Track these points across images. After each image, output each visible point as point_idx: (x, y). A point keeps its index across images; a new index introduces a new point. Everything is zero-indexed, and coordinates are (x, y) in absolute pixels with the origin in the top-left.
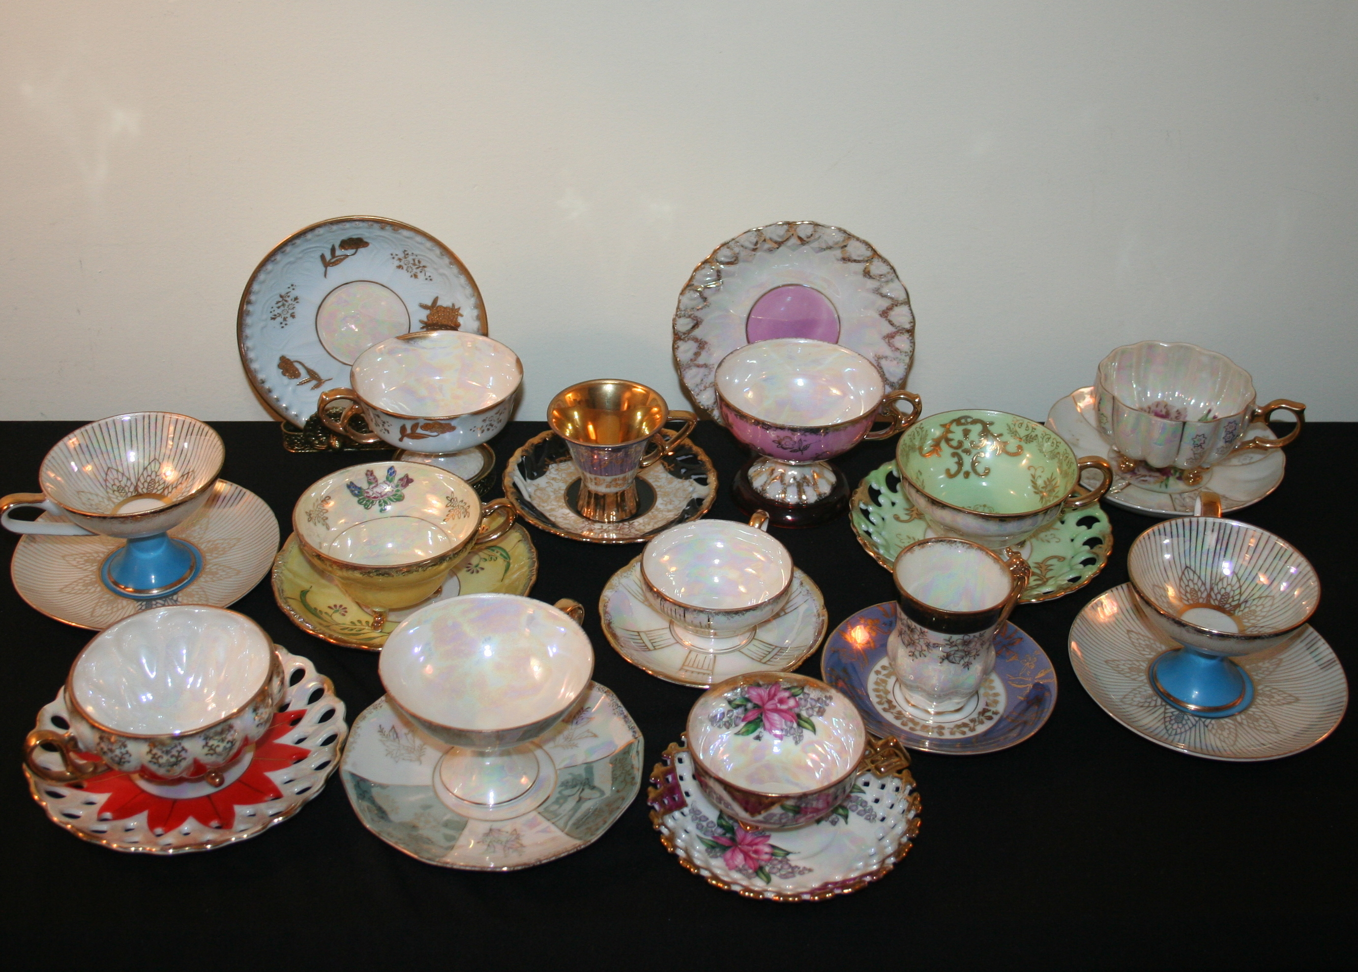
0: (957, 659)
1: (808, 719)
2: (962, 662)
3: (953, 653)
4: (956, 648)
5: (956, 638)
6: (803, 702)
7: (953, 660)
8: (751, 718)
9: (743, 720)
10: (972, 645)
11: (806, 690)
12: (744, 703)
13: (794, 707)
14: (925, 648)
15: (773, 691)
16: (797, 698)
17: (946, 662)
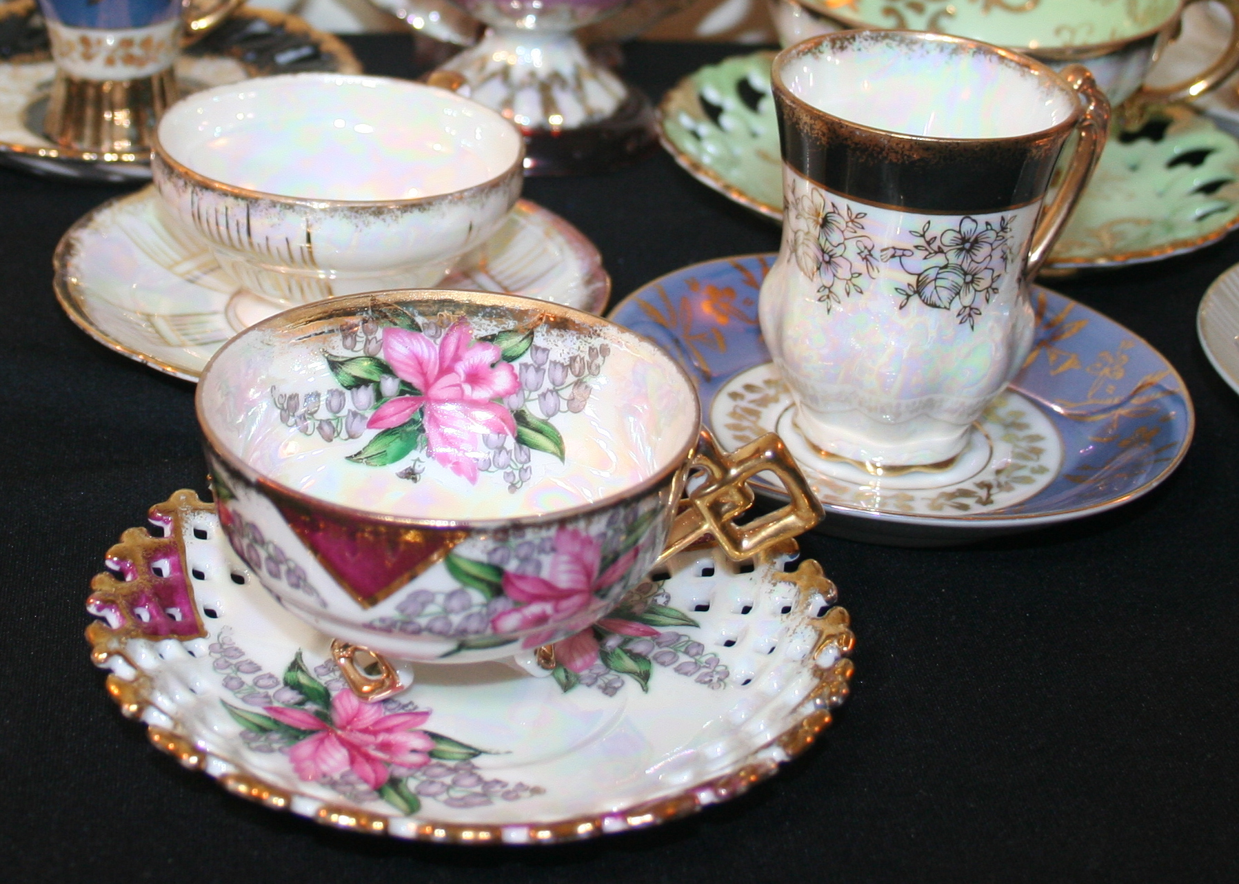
0: (945, 295)
1: (545, 422)
2: (957, 306)
3: (932, 273)
4: (939, 260)
5: (944, 225)
6: (531, 376)
7: (935, 299)
8: (394, 421)
9: (372, 423)
10: (982, 252)
11: (539, 340)
12: (375, 378)
13: (509, 393)
14: (860, 266)
15: (451, 348)
16: (516, 364)
17: (915, 301)
